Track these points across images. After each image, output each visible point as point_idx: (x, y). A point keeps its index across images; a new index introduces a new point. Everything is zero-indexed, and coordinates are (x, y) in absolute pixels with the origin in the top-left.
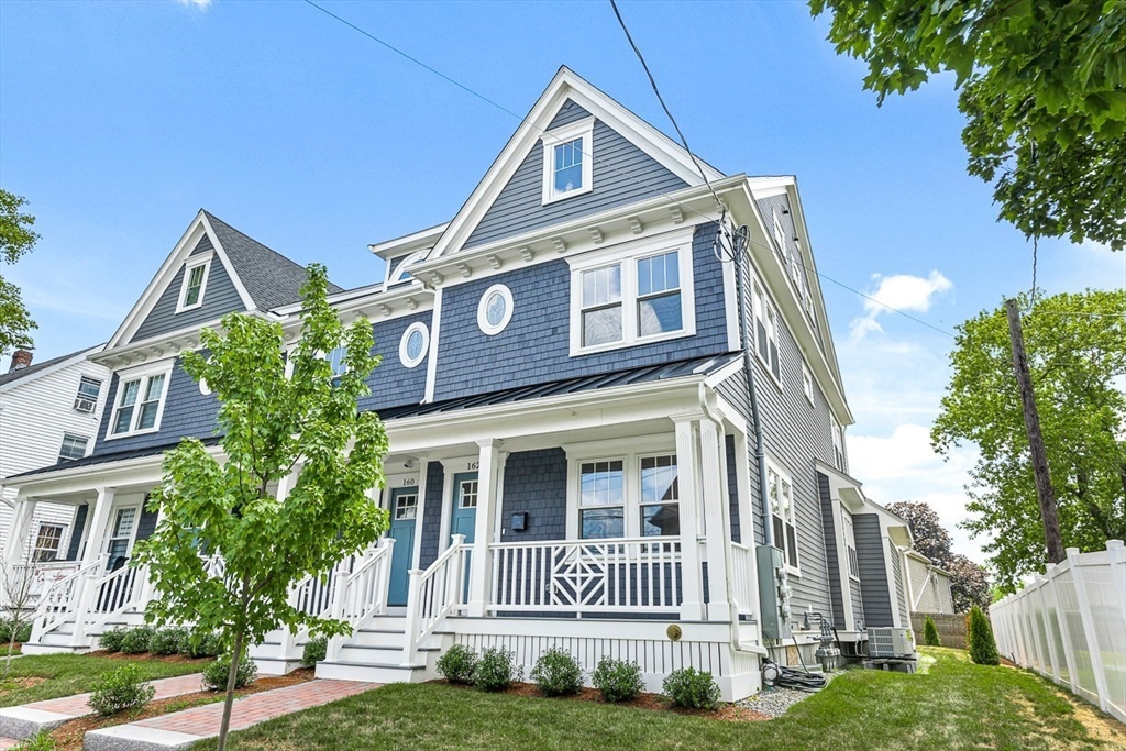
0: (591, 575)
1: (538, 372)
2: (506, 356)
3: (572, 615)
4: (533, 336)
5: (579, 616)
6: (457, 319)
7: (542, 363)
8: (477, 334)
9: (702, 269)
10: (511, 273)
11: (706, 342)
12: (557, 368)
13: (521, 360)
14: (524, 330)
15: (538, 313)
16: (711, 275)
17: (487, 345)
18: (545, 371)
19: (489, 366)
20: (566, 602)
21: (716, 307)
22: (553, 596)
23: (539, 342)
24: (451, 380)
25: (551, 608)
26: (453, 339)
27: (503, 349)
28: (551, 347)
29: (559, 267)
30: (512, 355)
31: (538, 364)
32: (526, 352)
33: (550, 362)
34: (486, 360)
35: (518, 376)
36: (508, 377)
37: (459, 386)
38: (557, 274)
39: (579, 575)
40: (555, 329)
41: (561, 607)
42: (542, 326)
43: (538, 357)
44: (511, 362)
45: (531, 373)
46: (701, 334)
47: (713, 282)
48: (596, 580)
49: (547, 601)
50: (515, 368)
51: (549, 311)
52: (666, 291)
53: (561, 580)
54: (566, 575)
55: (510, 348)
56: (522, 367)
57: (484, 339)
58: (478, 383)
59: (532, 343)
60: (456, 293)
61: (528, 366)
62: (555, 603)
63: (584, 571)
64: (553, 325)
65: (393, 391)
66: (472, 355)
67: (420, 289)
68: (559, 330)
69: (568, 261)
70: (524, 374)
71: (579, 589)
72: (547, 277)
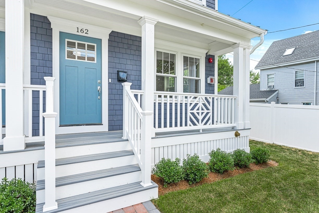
0: (205, 111)
3: (197, 131)
5: (201, 131)
20: (194, 124)
22: (189, 122)
25: (188, 128)
39: (200, 111)
41: (193, 128)
48: (208, 113)
49: (186, 125)
53: (193, 114)
54: (195, 111)
62: (190, 125)
63: (202, 109)
71: (200, 117)
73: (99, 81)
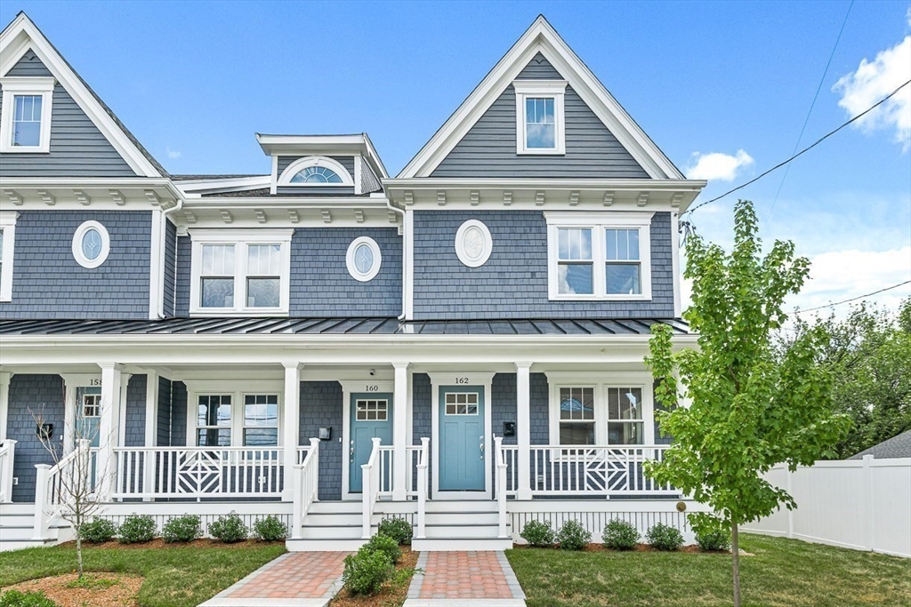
0: (617, 470)
1: (519, 308)
2: (487, 288)
3: (602, 498)
4: (513, 275)
6: (432, 244)
7: (523, 301)
8: (455, 263)
9: (658, 249)
10: (488, 213)
11: (659, 307)
12: (537, 308)
13: (503, 295)
14: (504, 269)
15: (517, 256)
16: (663, 256)
17: (467, 276)
18: (525, 308)
19: (470, 295)
21: (666, 281)
22: (586, 485)
23: (519, 282)
24: (431, 302)
26: (430, 263)
27: (484, 282)
28: (530, 289)
29: (535, 218)
30: (494, 289)
31: (519, 301)
32: (507, 288)
33: (530, 301)
34: (467, 289)
35: (500, 308)
36: (491, 308)
37: (440, 309)
38: (534, 224)
39: (607, 470)
40: (533, 273)
42: (521, 269)
43: (519, 295)
44: (493, 295)
45: (513, 308)
46: (656, 300)
47: (665, 262)
48: (620, 474)
50: (498, 301)
51: (528, 256)
52: (617, 260)
53: (592, 473)
54: (597, 470)
55: (490, 282)
56: (504, 301)
57: (464, 269)
58: (460, 309)
59: (512, 282)
60: (429, 218)
61: (509, 301)
62: (589, 489)
63: (610, 466)
64: (531, 269)
65: (342, 301)
66: (452, 282)
67: (386, 204)
68: (538, 275)
69: (546, 215)
70: (506, 308)
71: (607, 480)
72: (524, 224)
73: (482, 437)
